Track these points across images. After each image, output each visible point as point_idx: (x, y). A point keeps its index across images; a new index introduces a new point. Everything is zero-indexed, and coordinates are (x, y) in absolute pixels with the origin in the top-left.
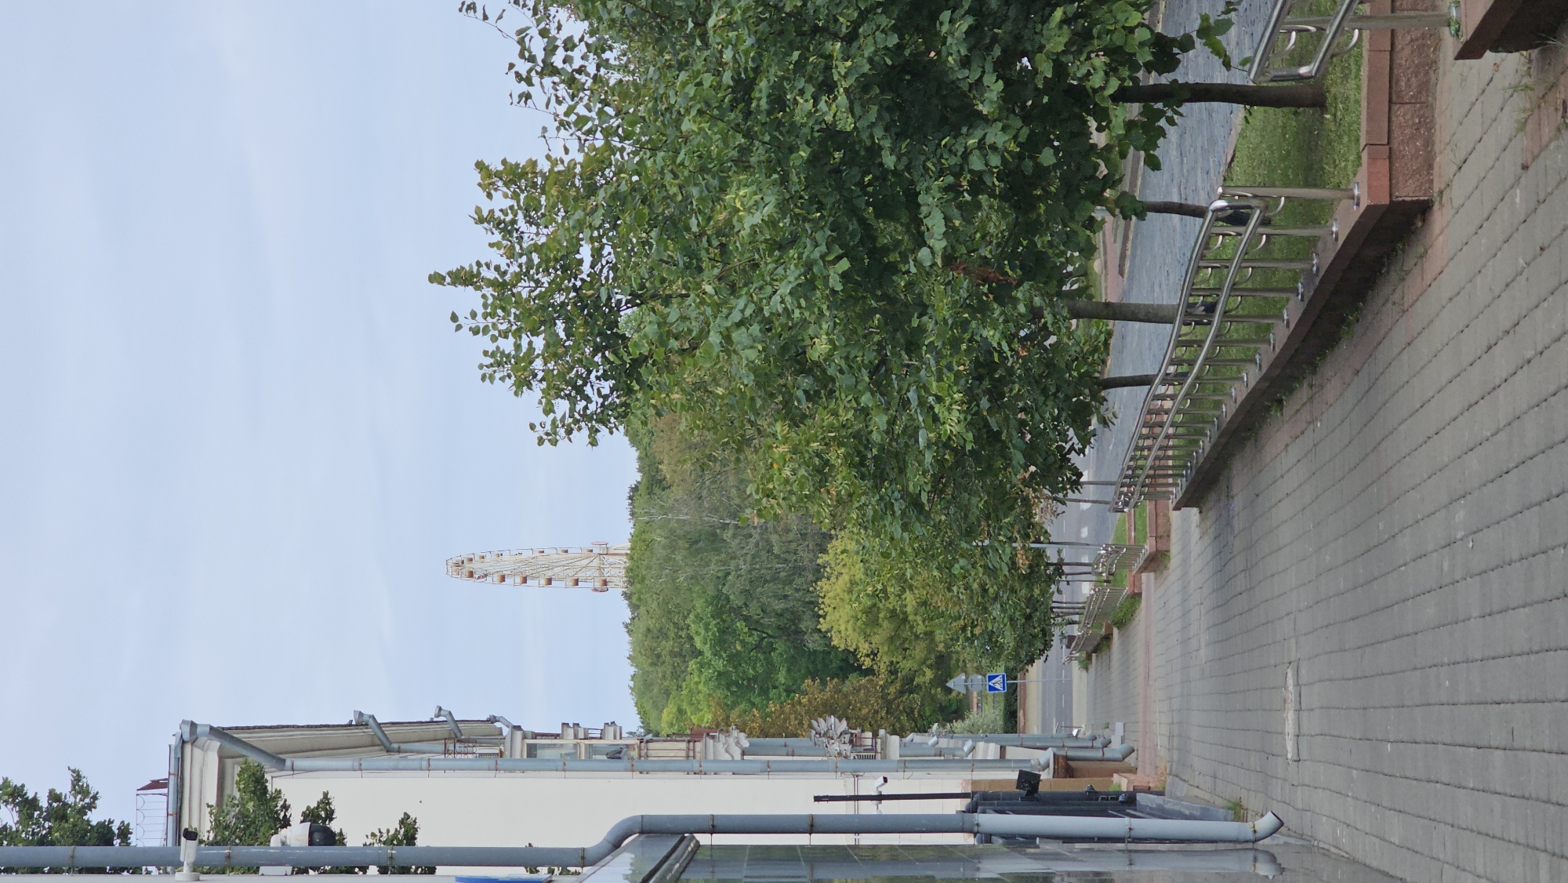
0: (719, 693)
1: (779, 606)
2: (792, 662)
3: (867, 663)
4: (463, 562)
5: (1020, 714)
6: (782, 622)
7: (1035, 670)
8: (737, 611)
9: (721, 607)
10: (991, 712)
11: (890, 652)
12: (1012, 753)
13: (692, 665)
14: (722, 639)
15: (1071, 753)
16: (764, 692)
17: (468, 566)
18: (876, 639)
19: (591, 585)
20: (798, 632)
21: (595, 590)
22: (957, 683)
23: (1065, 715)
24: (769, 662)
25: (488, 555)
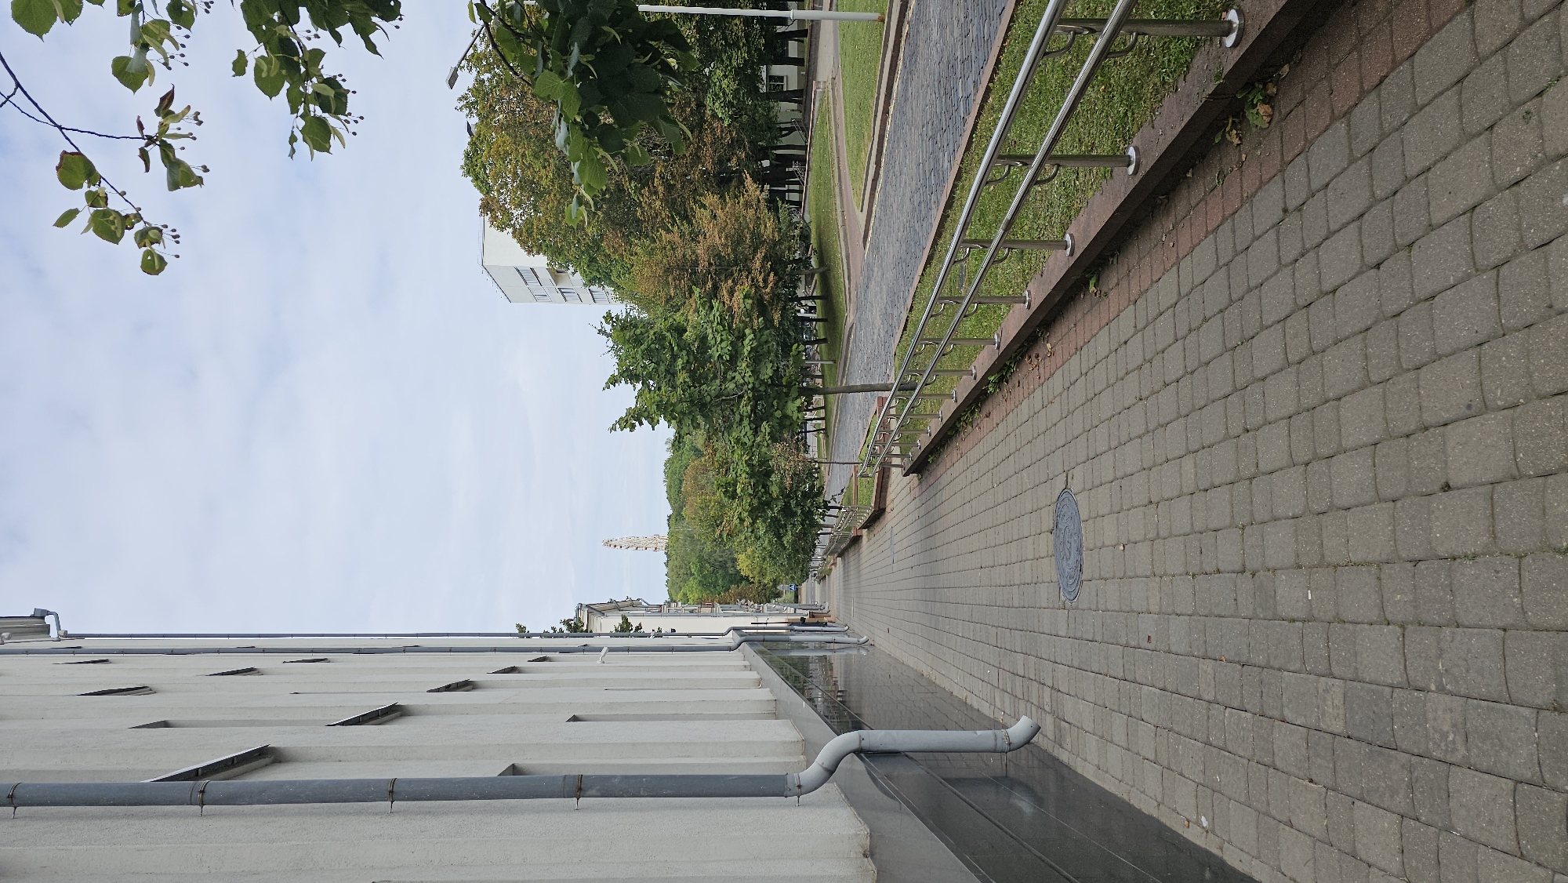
0: (699, 588)
1: (721, 559)
2: (724, 578)
3: (752, 580)
4: (608, 542)
5: (799, 597)
6: (721, 564)
7: (804, 584)
8: (706, 561)
9: (701, 559)
10: (790, 596)
11: (759, 577)
12: (798, 611)
13: (691, 578)
14: (701, 571)
15: (814, 611)
16: (715, 587)
17: (610, 543)
18: (755, 572)
19: (652, 549)
20: (726, 567)
21: (654, 551)
22: (780, 587)
23: (813, 597)
24: (716, 577)
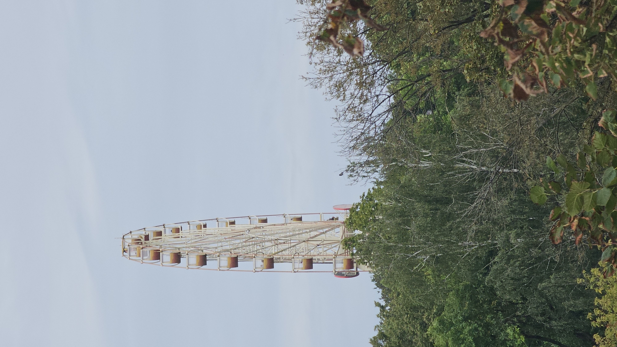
4: (147, 238)
17: (154, 244)
19: (330, 267)
21: (339, 274)
25: (185, 227)
